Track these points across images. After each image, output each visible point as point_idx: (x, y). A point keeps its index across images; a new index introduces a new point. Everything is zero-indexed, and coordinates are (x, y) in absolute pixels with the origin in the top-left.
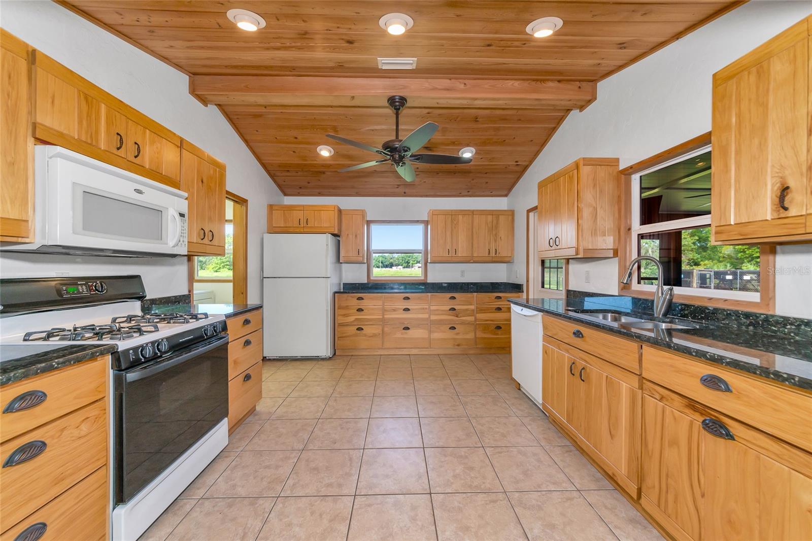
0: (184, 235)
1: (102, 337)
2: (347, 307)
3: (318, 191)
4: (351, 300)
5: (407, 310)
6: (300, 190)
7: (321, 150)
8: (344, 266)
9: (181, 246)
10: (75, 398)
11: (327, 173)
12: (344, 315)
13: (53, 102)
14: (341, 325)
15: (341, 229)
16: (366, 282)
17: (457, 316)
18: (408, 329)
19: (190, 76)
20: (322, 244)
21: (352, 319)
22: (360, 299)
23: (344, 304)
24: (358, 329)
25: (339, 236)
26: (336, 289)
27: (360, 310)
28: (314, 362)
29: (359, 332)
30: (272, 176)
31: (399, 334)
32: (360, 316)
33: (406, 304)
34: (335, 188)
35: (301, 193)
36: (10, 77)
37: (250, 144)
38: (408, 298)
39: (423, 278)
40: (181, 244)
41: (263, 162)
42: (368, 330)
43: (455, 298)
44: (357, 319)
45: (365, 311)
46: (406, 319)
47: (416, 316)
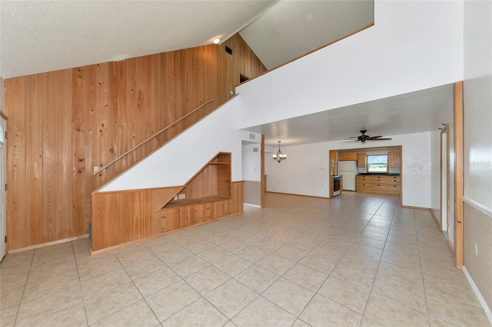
2: (360, 179)
4: (362, 177)
8: (359, 168)
12: (359, 181)
14: (358, 183)
15: (358, 159)
16: (366, 173)
18: (379, 185)
20: (353, 163)
21: (361, 182)
22: (364, 177)
23: (359, 178)
25: (358, 161)
26: (357, 174)
29: (363, 185)
31: (377, 187)
32: (364, 181)
33: (379, 179)
38: (379, 177)
39: (387, 172)
42: (366, 185)
43: (396, 177)
44: (363, 182)
45: (365, 180)
46: (378, 183)
47: (382, 182)
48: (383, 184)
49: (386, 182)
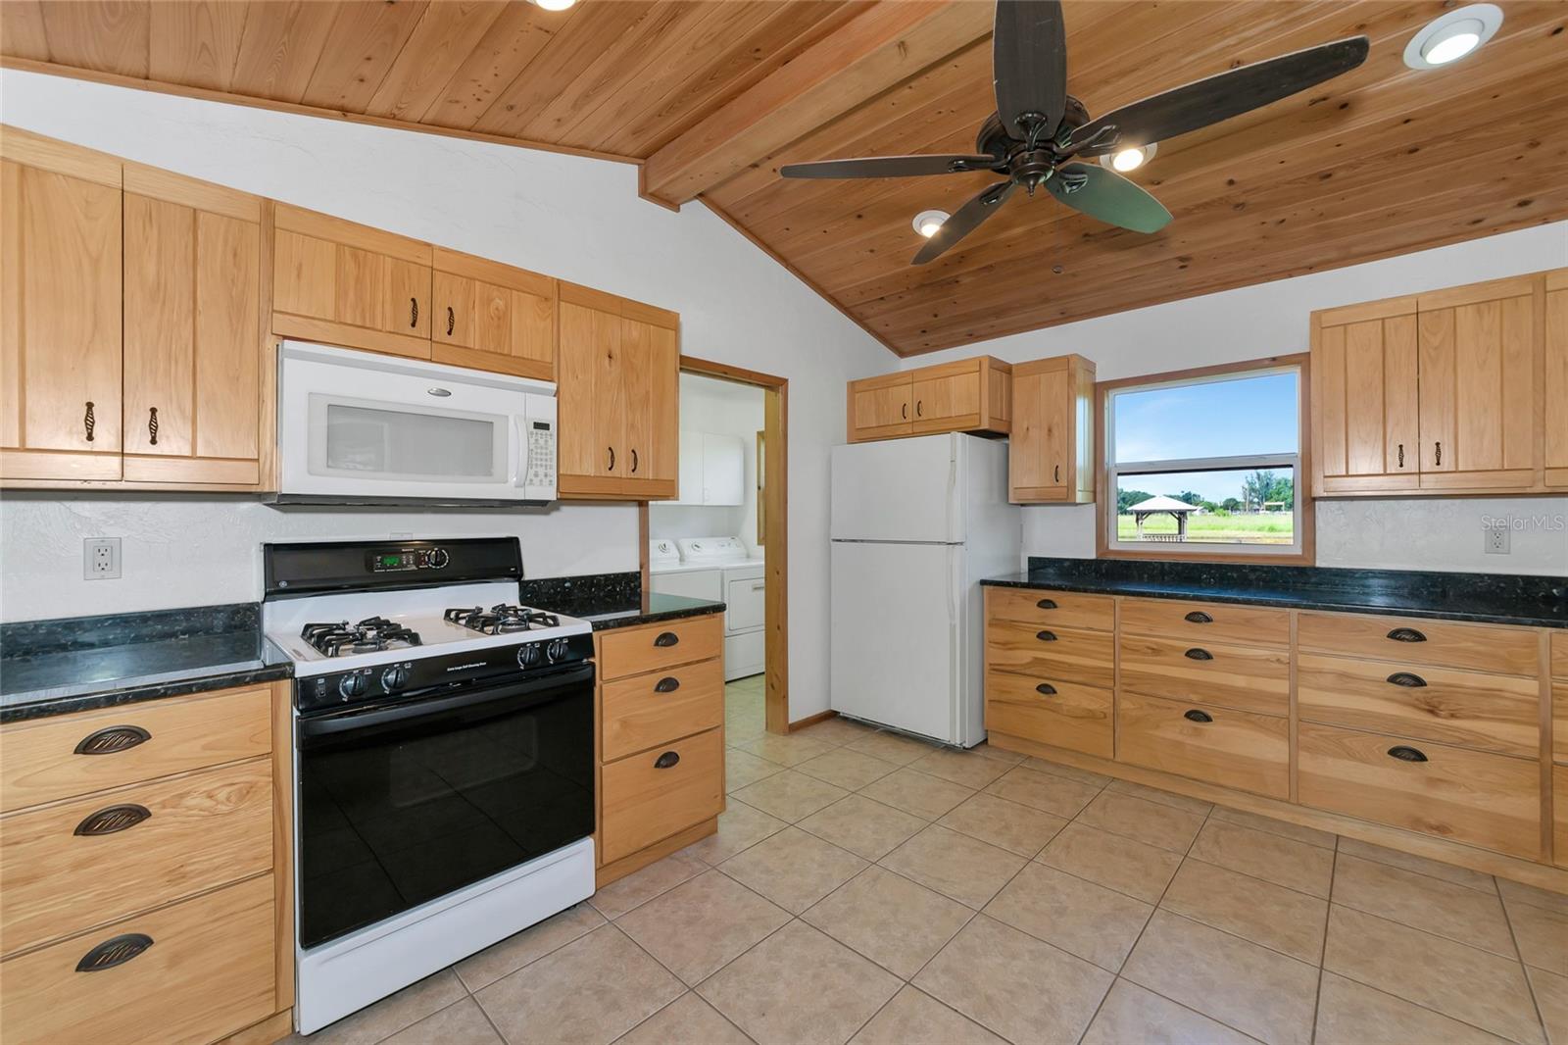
0: (549, 463)
1: (337, 650)
2: (1012, 625)
3: (965, 329)
4: (1027, 607)
5: (1197, 655)
6: (926, 338)
7: (921, 225)
9: (541, 485)
10: (205, 748)
11: (966, 280)
12: (1004, 644)
13: (299, 276)
14: (997, 670)
15: (1011, 418)
16: (1093, 556)
17: (1432, 712)
18: (1205, 718)
19: (639, 165)
21: (1024, 656)
22: (1046, 604)
23: (1002, 614)
24: (1040, 688)
25: (1005, 436)
27: (1046, 636)
28: (922, 751)
29: (1043, 697)
30: (860, 320)
31: (1178, 730)
32: (1048, 653)
33: (1198, 637)
34: (999, 313)
35: (931, 344)
36: (235, 255)
37: (792, 261)
38: (1204, 618)
39: (1299, 551)
40: (541, 481)
41: (831, 292)
42: (1069, 696)
43: (1419, 637)
44: (1038, 661)
45: (1061, 641)
46: (1191, 685)
47: (1239, 681)
48: (1248, 709)
49: (1282, 687)
